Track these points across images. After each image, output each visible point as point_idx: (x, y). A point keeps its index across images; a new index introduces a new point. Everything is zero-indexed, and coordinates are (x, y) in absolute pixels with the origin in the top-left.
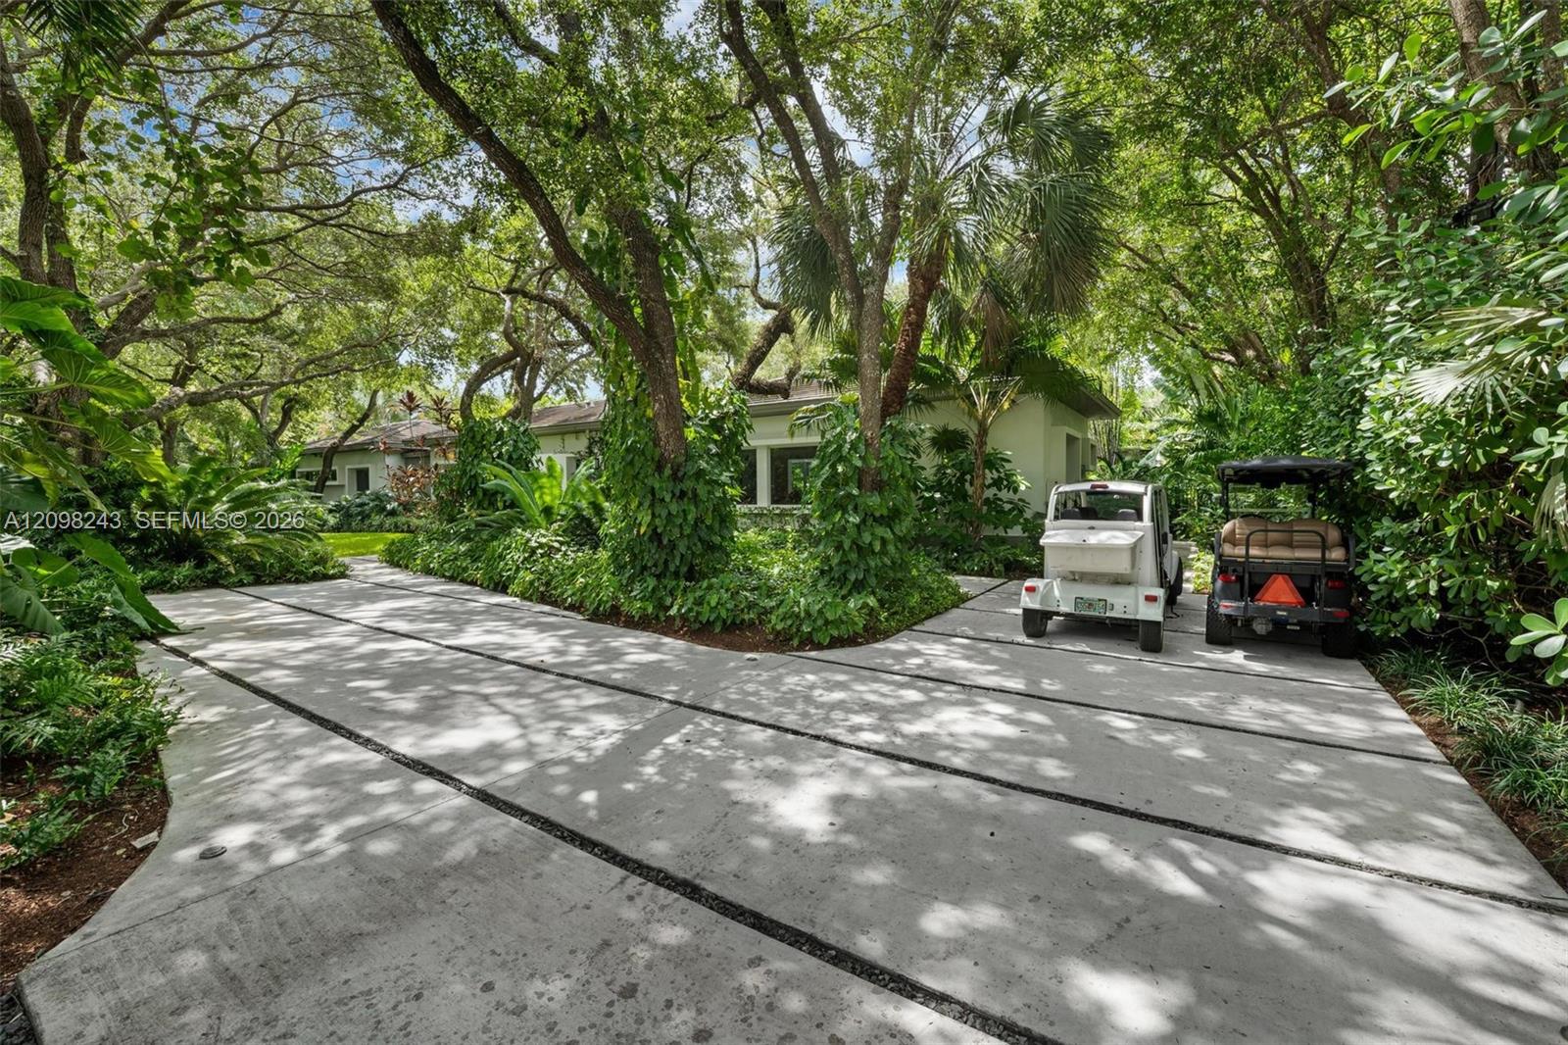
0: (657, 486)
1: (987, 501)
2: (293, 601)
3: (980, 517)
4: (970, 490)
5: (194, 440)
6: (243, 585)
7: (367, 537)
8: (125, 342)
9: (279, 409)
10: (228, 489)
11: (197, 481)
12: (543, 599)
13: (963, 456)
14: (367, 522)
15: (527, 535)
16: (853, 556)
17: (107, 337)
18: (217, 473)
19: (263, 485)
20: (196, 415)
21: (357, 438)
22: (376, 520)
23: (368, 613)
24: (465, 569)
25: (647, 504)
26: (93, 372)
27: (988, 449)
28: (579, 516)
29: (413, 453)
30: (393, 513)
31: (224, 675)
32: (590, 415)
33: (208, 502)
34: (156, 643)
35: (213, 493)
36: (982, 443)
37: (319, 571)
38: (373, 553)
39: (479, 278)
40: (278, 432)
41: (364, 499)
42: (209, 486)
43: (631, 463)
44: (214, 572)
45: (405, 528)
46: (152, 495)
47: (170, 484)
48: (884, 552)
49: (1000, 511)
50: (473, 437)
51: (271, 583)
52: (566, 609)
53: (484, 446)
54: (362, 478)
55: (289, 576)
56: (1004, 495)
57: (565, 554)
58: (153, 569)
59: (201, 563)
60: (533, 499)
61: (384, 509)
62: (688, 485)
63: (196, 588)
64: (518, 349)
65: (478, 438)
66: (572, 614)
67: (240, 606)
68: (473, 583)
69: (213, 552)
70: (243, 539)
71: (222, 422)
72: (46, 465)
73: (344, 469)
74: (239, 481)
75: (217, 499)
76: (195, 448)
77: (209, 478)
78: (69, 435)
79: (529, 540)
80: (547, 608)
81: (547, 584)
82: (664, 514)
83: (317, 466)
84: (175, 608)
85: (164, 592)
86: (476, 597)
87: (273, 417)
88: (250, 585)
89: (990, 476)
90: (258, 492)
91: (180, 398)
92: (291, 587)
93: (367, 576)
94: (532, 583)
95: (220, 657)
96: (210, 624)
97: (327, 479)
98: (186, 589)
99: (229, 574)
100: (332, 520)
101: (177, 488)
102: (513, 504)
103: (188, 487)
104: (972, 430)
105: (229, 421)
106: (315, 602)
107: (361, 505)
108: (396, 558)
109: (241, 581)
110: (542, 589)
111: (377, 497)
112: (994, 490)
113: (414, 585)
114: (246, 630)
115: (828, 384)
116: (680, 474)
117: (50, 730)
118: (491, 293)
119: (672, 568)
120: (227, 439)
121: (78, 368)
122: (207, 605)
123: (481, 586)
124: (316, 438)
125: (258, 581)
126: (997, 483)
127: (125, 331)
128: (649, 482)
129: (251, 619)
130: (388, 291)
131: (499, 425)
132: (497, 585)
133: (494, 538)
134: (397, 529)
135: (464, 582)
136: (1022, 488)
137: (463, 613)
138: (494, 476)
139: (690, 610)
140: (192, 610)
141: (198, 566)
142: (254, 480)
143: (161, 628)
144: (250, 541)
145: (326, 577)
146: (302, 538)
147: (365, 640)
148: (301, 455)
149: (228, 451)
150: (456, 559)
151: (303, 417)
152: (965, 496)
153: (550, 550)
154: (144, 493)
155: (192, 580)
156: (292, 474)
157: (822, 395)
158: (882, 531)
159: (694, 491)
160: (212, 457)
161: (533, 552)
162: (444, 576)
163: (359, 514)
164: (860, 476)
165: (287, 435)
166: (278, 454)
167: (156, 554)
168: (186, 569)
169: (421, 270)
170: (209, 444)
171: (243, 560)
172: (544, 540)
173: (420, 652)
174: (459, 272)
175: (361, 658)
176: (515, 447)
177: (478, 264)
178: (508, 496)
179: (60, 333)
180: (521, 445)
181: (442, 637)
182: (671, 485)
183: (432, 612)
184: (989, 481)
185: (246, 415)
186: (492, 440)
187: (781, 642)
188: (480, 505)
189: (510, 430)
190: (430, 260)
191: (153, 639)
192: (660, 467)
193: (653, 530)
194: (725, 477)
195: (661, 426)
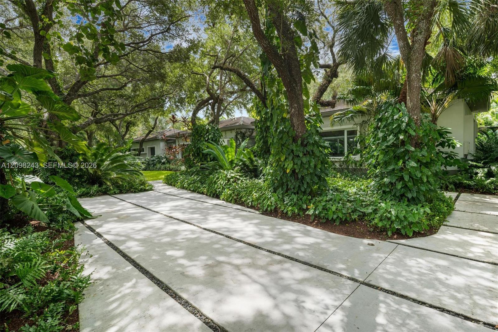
0: (295, 149)
2: (134, 201)
5: (98, 139)
6: (115, 193)
7: (156, 173)
8: (73, 99)
9: (125, 127)
10: (109, 156)
11: (99, 153)
12: (236, 202)
14: (155, 167)
15: (225, 172)
17: (66, 98)
18: (106, 150)
19: (121, 154)
20: (98, 129)
21: (151, 136)
22: (158, 166)
23: (165, 208)
24: (199, 188)
25: (291, 158)
26: (56, 105)
28: (244, 164)
29: (170, 141)
30: (164, 163)
31: (109, 244)
32: (236, 123)
33: (103, 161)
34: (83, 223)
35: (104, 157)
37: (142, 188)
38: (160, 179)
39: (195, 70)
40: (125, 135)
41: (154, 158)
42: (103, 155)
43: (281, 138)
44: (105, 189)
45: (168, 169)
46: (83, 158)
47: (89, 154)
50: (197, 132)
51: (125, 193)
52: (248, 207)
53: (202, 136)
54: (153, 150)
55: (132, 190)
56: (445, 149)
57: (242, 181)
58: (84, 188)
59: (101, 185)
60: (224, 157)
61: (161, 162)
62: (309, 148)
63: (99, 195)
64: (212, 96)
65: (200, 132)
66: (252, 210)
67: (114, 204)
68: (203, 193)
69: (104, 180)
70: (115, 176)
71: (107, 131)
72: (42, 147)
73: (146, 148)
74: (113, 152)
75: (105, 160)
76: (99, 141)
77: (103, 152)
78: (54, 136)
79: (227, 175)
80: (239, 207)
81: (237, 195)
82: (299, 163)
83: (138, 147)
84: (91, 204)
85: (88, 197)
86: (207, 200)
87: (123, 130)
88: (118, 194)
90: (120, 156)
91: (92, 121)
92: (133, 195)
93: (160, 190)
94: (231, 195)
95: (108, 233)
96: (104, 213)
97: (141, 151)
98: (95, 196)
99: (110, 189)
100: (143, 167)
101: (92, 156)
102: (215, 159)
103: (95, 155)
105: (109, 131)
106: (142, 202)
107: (153, 161)
108: (170, 182)
109: (115, 192)
110: (235, 197)
111: (158, 157)
112: (440, 147)
113: (179, 194)
114: (118, 216)
115: (350, 101)
116: (305, 143)
117: (21, 297)
118: (201, 75)
119: (303, 190)
120: (109, 137)
121: (50, 104)
122: (103, 203)
123: (206, 195)
124: (136, 137)
125: (121, 192)
126: (441, 144)
127: (73, 95)
128: (291, 147)
129: (119, 211)
130: (162, 78)
131: (207, 127)
132: (214, 195)
133: (210, 174)
134: (165, 169)
135: (199, 193)
136: (458, 146)
137: (204, 209)
138: (206, 148)
139: (320, 213)
140: (97, 206)
141: (100, 186)
142: (117, 152)
143: (85, 216)
144: (118, 176)
145: (145, 190)
146: (136, 174)
147: (167, 223)
148: (132, 143)
149: (109, 142)
150: (194, 183)
151: (133, 129)
153: (236, 180)
154: (80, 158)
155: (98, 192)
156: (130, 150)
157: (345, 107)
158: (425, 170)
159: (312, 151)
160: (103, 144)
161: (229, 180)
162: (190, 190)
163: (152, 164)
165: (127, 136)
166: (125, 143)
167: (85, 182)
168: (95, 187)
169: (175, 68)
170: (103, 140)
171: (115, 183)
172: (233, 175)
173: (193, 232)
174: (188, 68)
175: (167, 235)
176: (214, 135)
177: (195, 64)
178: (212, 156)
179: (46, 92)
180: (216, 135)
181: (199, 223)
182: (302, 149)
183: (190, 208)
185: (114, 129)
186: (205, 133)
188: (201, 161)
189: (212, 129)
190: (178, 64)
191: (82, 221)
192: (295, 140)
193: (293, 171)
194: (327, 144)
195: (295, 120)
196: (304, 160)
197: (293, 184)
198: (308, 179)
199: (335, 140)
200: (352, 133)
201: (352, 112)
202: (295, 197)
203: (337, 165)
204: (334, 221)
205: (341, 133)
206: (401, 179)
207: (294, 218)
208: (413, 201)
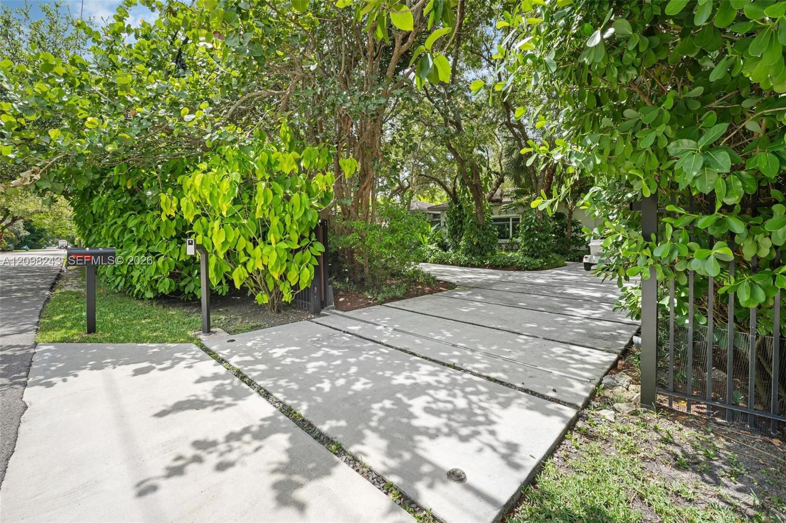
0: (479, 231)
1: (572, 237)
3: (570, 242)
4: (566, 233)
13: (563, 221)
16: (536, 249)
25: (476, 236)
27: (573, 219)
36: (570, 217)
48: (544, 248)
49: (578, 241)
56: (578, 235)
82: (481, 239)
89: (573, 228)
104: (567, 213)
112: (575, 233)
115: (514, 197)
116: (484, 228)
126: (576, 231)
139: (493, 264)
152: (564, 236)
158: (543, 243)
159: (488, 233)
164: (537, 228)
184: (573, 230)
187: (519, 269)
192: (479, 226)
193: (478, 243)
194: (496, 229)
195: (479, 215)
196: (484, 237)
197: (477, 250)
198: (486, 248)
199: (504, 225)
200: (516, 220)
201: (514, 205)
202: (479, 257)
203: (504, 246)
204: (499, 266)
205: (508, 219)
206: (532, 247)
207: (479, 267)
208: (537, 257)
